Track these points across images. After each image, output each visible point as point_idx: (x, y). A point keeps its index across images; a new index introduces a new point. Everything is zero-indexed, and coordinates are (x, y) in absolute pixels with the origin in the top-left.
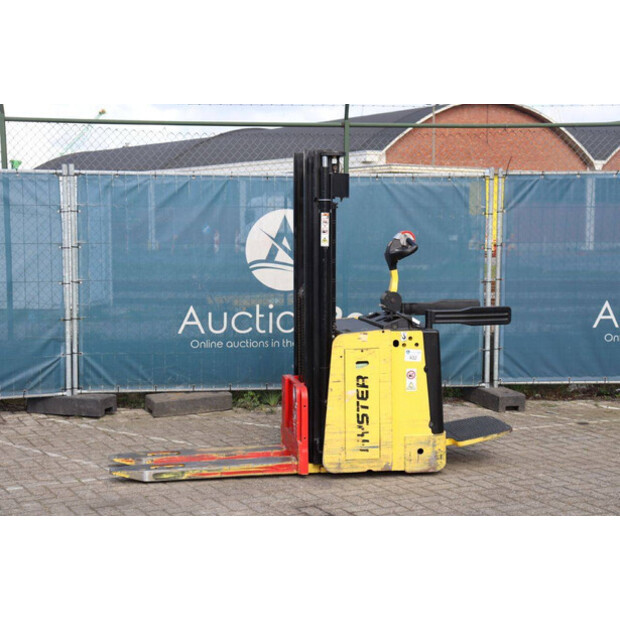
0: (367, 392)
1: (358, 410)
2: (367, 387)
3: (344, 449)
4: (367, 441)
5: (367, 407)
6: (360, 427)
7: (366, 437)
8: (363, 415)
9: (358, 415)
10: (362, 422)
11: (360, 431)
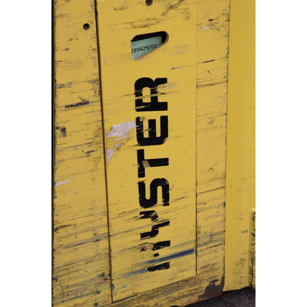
0: (164, 120)
1: (141, 173)
2: (164, 106)
3: (107, 277)
4: (167, 244)
5: (164, 162)
6: (146, 215)
7: (162, 236)
8: (156, 183)
9: (142, 186)
10: (153, 201)
11: (147, 225)
